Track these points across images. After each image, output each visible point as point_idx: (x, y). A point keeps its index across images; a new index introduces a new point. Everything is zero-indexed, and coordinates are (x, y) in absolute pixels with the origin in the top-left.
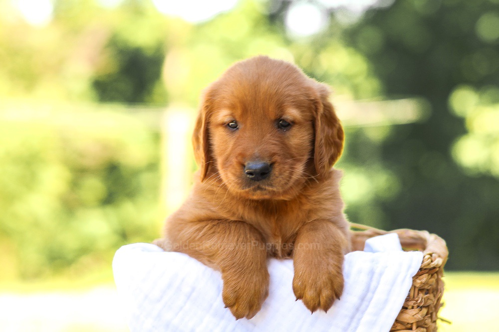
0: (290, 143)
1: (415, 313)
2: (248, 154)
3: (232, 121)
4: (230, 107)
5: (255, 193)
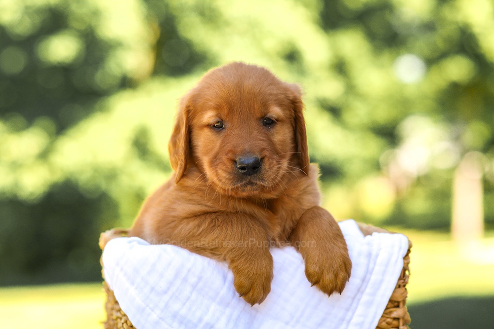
0: (275, 139)
2: (239, 150)
3: (218, 122)
4: (216, 108)
5: (246, 189)
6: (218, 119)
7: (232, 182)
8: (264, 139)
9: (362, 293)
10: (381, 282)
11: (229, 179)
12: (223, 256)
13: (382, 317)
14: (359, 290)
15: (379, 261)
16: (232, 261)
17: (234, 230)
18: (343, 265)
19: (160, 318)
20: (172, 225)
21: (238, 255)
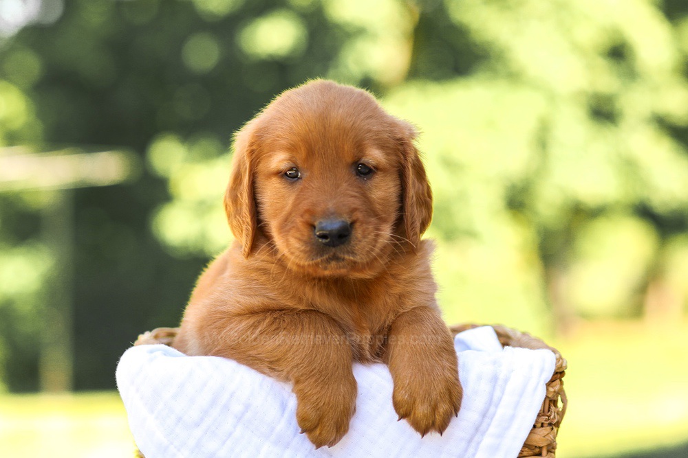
0: (373, 196)
1: (546, 433)
2: (319, 209)
3: (291, 169)
4: (289, 149)
5: (329, 266)
6: (291, 165)
7: (309, 256)
8: (357, 194)
9: (484, 433)
10: (512, 418)
11: (304, 252)
12: (284, 373)
14: (477, 430)
15: (509, 388)
16: (297, 382)
21: (306, 374)
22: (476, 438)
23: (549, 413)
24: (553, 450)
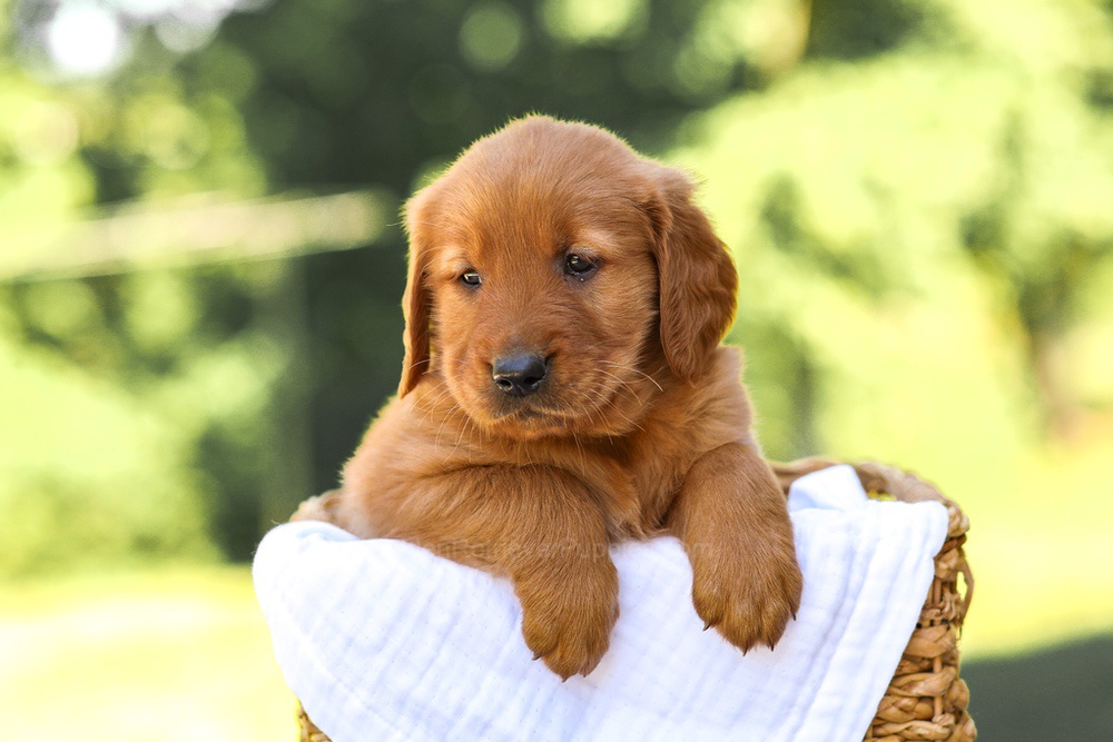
0: (596, 306)
1: (939, 635)
2: (497, 338)
3: (468, 271)
9: (836, 642)
10: (882, 614)
13: (888, 694)
14: (825, 637)
15: (874, 566)
17: (524, 507)
18: (778, 583)
19: (369, 708)
20: (396, 491)
21: (530, 566)
22: (825, 651)
23: (942, 604)
24: (953, 662)
